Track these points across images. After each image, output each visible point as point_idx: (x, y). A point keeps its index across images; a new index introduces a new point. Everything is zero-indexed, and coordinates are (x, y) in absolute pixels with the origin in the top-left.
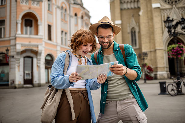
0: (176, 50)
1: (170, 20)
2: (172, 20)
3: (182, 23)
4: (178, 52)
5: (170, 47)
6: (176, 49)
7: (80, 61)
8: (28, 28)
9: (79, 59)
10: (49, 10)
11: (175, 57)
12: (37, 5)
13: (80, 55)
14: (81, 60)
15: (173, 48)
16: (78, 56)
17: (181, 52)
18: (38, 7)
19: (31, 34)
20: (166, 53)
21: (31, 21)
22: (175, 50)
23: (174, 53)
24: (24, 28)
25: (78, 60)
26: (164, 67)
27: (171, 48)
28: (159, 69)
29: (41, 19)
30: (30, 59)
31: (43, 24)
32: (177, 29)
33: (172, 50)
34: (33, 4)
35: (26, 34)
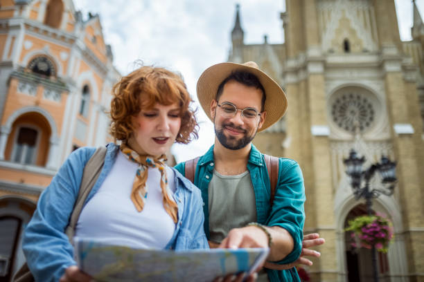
0: (372, 230)
1: (357, 159)
2: (362, 160)
3: (384, 168)
4: (377, 236)
5: (358, 222)
6: (371, 227)
7: (142, 175)
8: (25, 148)
9: (140, 168)
10: (81, 112)
11: (369, 247)
12: (54, 99)
13: (144, 155)
14: (146, 175)
15: (365, 224)
16: (136, 156)
17: (383, 235)
18: (57, 103)
19: (28, 162)
20: (339, 239)
21: (35, 133)
22: (368, 229)
23: (366, 236)
24: (15, 146)
25: (138, 173)
26: (335, 274)
27: (361, 224)
28: (323, 276)
29: (59, 132)
30: (14, 223)
31: (62, 143)
32: (372, 180)
33: (363, 230)
34: (46, 96)
35: (17, 160)
